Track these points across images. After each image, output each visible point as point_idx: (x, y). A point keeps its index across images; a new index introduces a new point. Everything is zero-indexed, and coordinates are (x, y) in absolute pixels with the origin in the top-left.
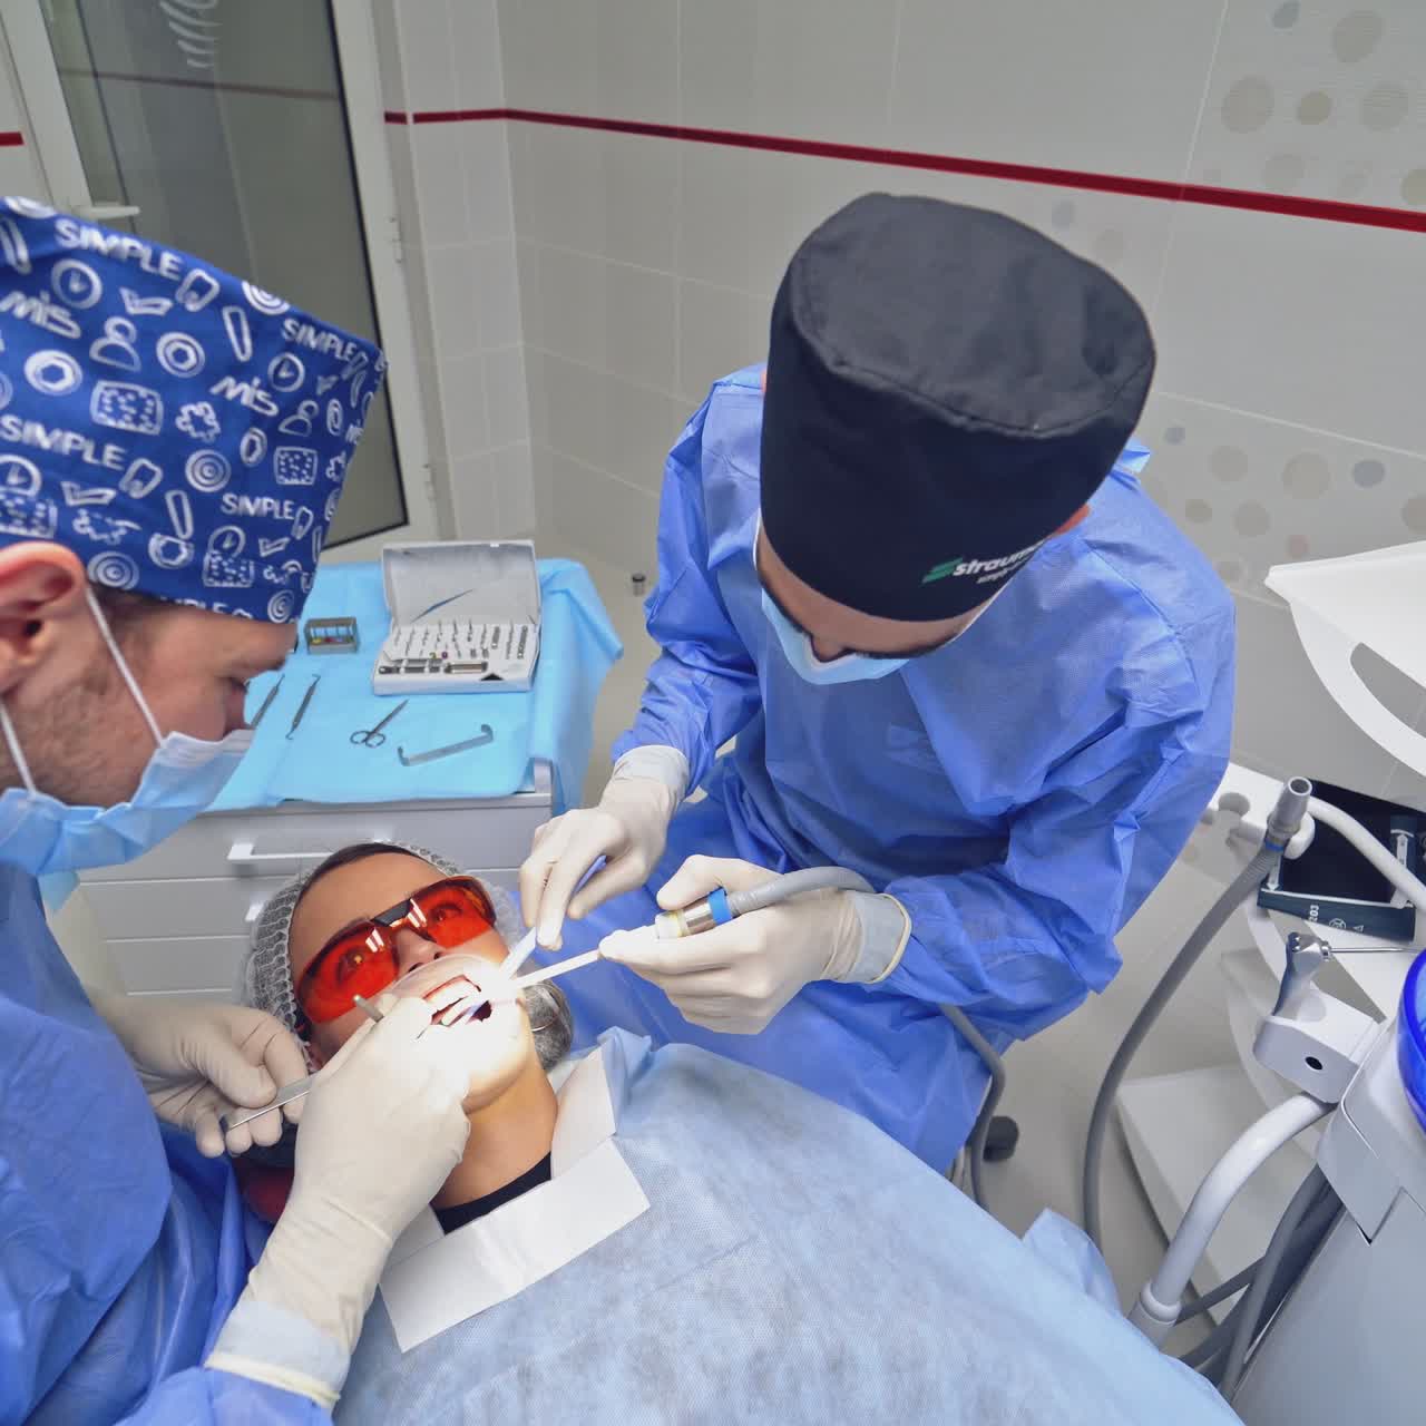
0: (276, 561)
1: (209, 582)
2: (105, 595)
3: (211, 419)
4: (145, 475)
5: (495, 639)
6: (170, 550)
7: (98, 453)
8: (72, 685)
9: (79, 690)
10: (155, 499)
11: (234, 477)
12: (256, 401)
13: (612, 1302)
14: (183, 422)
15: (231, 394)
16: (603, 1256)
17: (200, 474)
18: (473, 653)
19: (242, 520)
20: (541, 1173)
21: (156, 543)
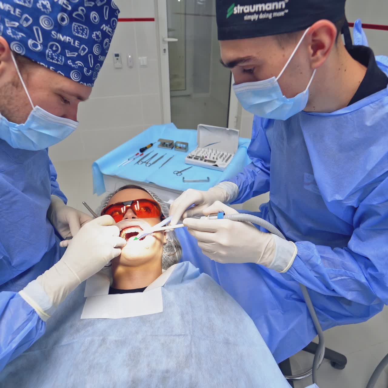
0: (74, 60)
1: (48, 59)
2: (16, 55)
3: (49, 6)
4: (27, 20)
6: (35, 45)
7: (14, 11)
8: (9, 83)
9: (11, 85)
10: (30, 28)
11: (55, 27)
14: (39, 5)
17: (44, 23)
18: (214, 158)
19: (59, 41)
21: (30, 42)
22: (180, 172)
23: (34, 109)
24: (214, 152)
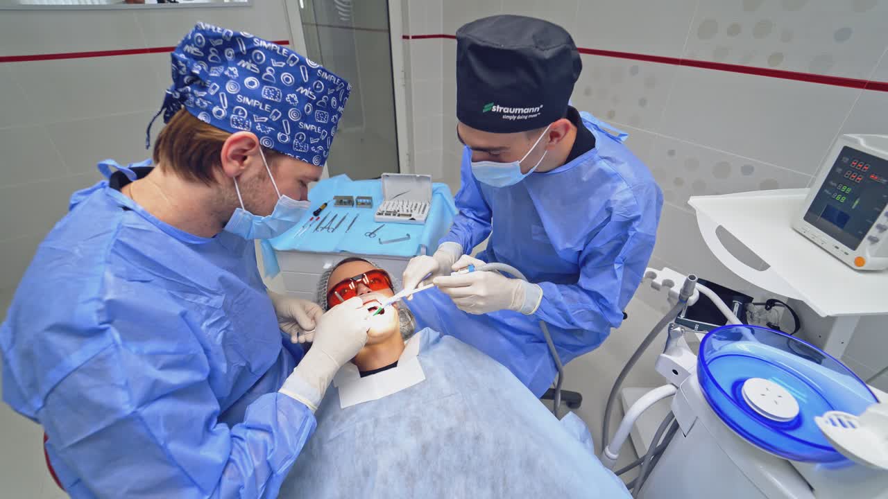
0: (316, 145)
1: (294, 149)
2: (265, 149)
3: (296, 99)
4: (276, 114)
5: (416, 207)
6: (284, 138)
7: (263, 107)
8: (255, 176)
9: (257, 179)
10: (279, 121)
11: (302, 118)
12: (309, 94)
13: (408, 404)
14: (287, 99)
15: (302, 92)
16: (408, 392)
17: (292, 115)
18: (408, 211)
19: (305, 130)
20: (395, 365)
21: (279, 135)
22: (373, 233)
23: (281, 198)
24: (405, 204)
